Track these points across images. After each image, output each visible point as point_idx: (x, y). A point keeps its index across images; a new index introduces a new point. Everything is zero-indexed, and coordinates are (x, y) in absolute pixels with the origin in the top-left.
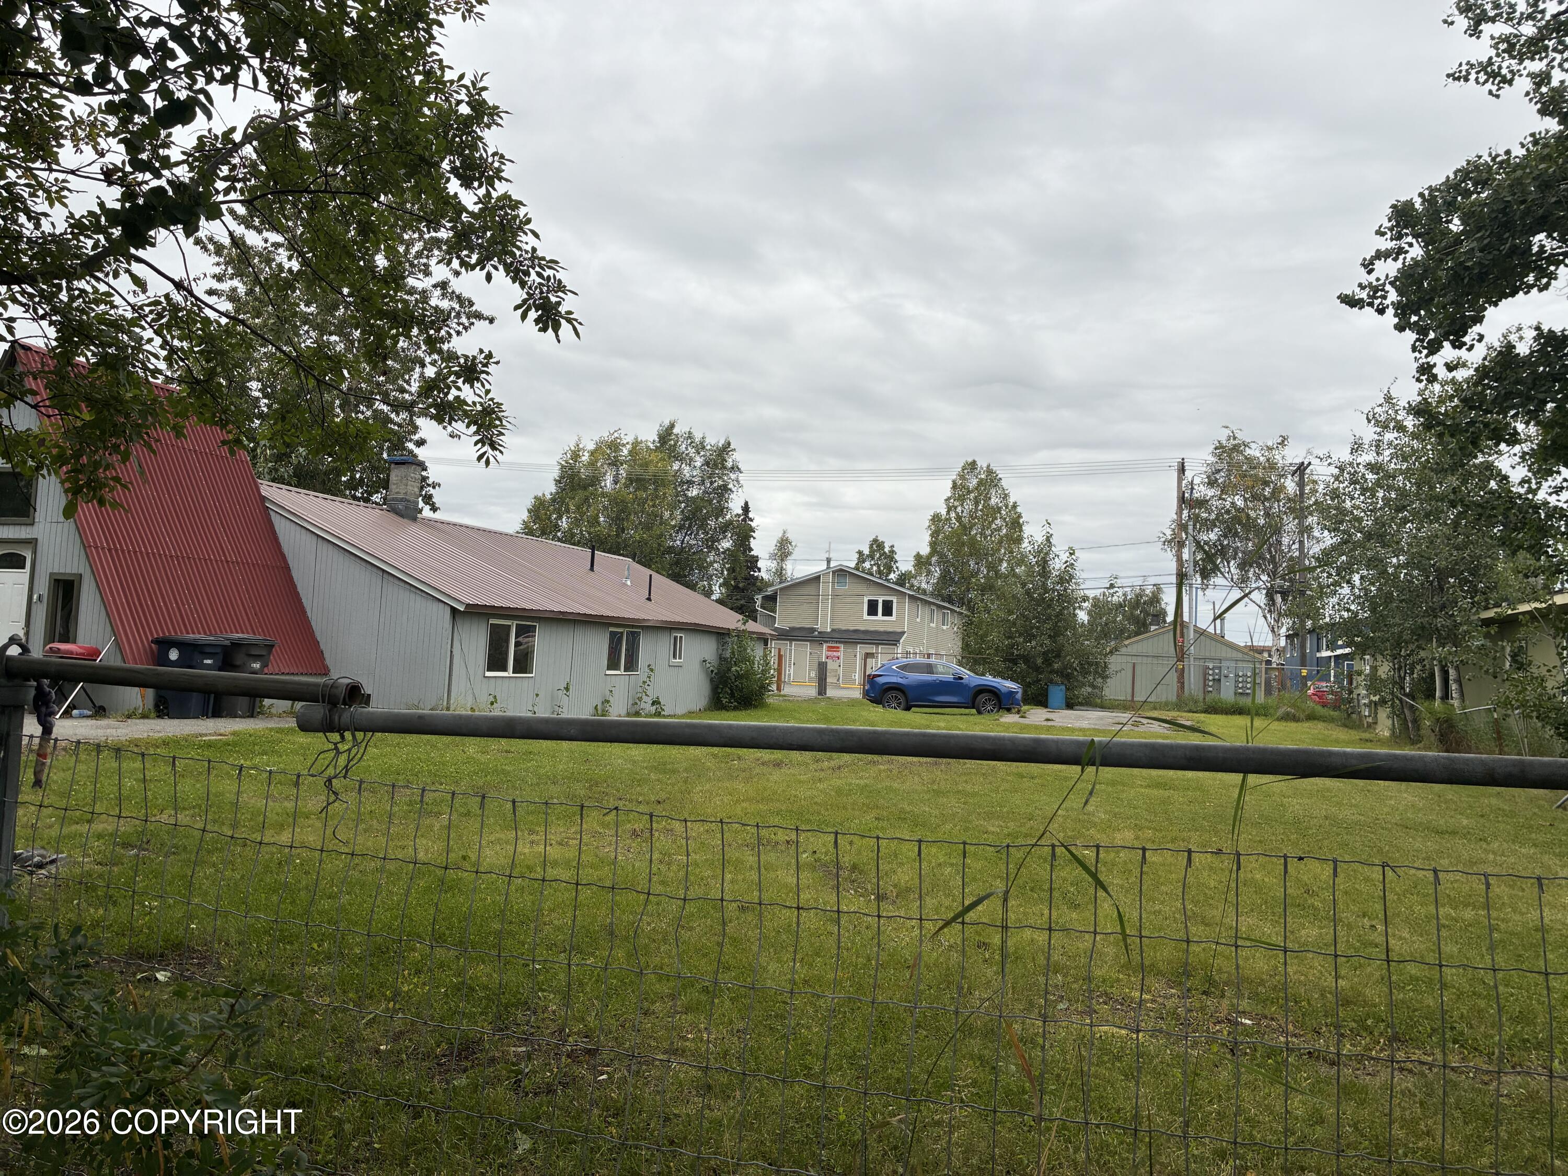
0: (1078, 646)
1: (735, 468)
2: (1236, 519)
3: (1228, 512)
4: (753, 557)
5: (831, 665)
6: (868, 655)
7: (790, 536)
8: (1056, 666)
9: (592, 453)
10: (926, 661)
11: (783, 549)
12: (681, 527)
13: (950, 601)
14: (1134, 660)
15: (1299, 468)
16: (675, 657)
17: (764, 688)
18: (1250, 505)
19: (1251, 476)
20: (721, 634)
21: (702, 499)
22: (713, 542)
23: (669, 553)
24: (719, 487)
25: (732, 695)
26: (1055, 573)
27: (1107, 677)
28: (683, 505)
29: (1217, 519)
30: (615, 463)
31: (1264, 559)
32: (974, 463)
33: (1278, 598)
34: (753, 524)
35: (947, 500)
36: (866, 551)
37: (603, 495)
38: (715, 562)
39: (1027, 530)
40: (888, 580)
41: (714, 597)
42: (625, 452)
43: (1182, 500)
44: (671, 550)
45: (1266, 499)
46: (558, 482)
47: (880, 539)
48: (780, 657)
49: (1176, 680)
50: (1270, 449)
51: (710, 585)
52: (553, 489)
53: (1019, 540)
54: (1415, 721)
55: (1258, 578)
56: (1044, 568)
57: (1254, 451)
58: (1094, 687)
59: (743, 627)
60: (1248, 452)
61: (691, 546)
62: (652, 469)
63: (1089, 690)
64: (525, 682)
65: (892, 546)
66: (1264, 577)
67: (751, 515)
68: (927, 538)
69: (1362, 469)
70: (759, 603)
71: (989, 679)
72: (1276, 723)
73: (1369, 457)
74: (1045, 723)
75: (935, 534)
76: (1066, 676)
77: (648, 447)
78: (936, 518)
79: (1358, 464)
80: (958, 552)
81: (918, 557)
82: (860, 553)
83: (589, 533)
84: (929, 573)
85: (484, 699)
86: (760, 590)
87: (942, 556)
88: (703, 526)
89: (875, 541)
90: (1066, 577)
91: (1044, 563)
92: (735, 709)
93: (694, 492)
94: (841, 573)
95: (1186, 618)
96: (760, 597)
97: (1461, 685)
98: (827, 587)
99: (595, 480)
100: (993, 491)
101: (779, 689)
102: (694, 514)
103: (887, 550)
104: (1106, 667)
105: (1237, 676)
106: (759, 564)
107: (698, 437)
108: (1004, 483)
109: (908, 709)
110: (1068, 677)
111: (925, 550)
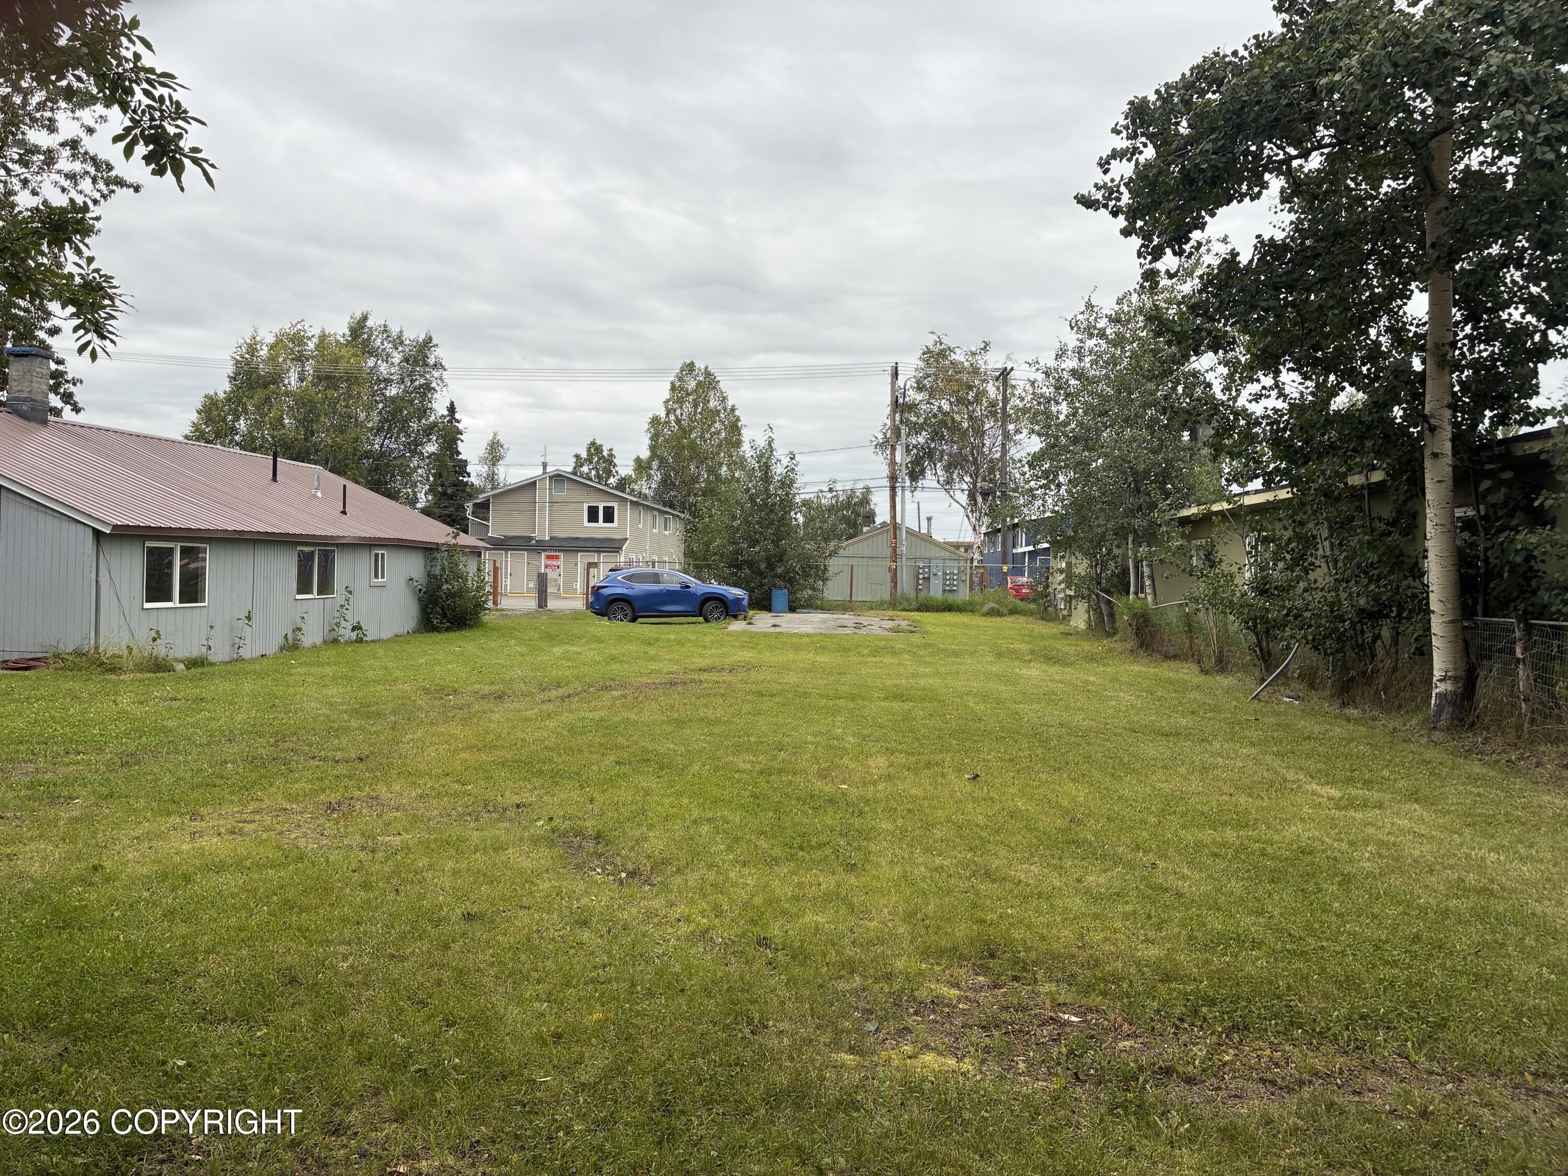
0: (800, 550)
1: (438, 366)
2: (943, 423)
3: (935, 416)
4: (461, 461)
5: (551, 575)
6: (591, 565)
7: (501, 438)
8: (779, 571)
9: (272, 347)
10: (650, 570)
11: (495, 452)
12: (379, 430)
13: (672, 506)
14: (852, 562)
15: (1002, 374)
16: (376, 576)
17: (479, 606)
18: (956, 408)
19: (957, 380)
20: (429, 550)
21: (403, 399)
22: (417, 446)
23: (367, 458)
24: (421, 386)
25: (444, 615)
26: (777, 478)
27: (827, 579)
28: (381, 406)
29: (925, 422)
30: (300, 358)
31: (968, 461)
32: (692, 364)
33: (980, 499)
34: (460, 426)
35: (666, 402)
36: (584, 455)
37: (287, 394)
38: (419, 467)
39: (747, 435)
40: (606, 485)
41: (419, 505)
42: (311, 345)
43: (895, 404)
44: (368, 455)
45: (970, 403)
46: (233, 379)
47: (598, 442)
48: (496, 569)
49: (889, 579)
50: (973, 354)
51: (415, 493)
52: (227, 387)
53: (738, 444)
54: (1112, 615)
55: (961, 478)
56: (766, 473)
57: (958, 356)
58: (814, 589)
59: (454, 541)
60: (953, 356)
61: (392, 451)
62: (343, 366)
63: (810, 592)
64: (197, 611)
65: (611, 450)
66: (967, 479)
67: (457, 416)
68: (646, 441)
69: (1065, 374)
70: (469, 511)
71: (715, 587)
72: (983, 619)
73: (1071, 363)
74: (772, 630)
75: (655, 437)
76: (789, 581)
77: (337, 341)
78: (655, 421)
79: (1063, 370)
80: (678, 457)
81: (638, 460)
82: (577, 457)
83: (273, 437)
84: (649, 477)
85: (143, 637)
86: (470, 497)
87: (663, 461)
88: (404, 429)
89: (593, 444)
90: (787, 483)
91: (766, 468)
92: (448, 629)
93: (392, 391)
94: (558, 478)
95: (899, 520)
96: (470, 504)
97: (1153, 581)
98: (543, 494)
99: (276, 378)
100: (711, 393)
101: (495, 603)
102: (394, 416)
103: (605, 453)
104: (825, 569)
105: (945, 574)
106: (469, 469)
107: (395, 330)
108: (722, 385)
109: (634, 620)
110: (791, 581)
111: (645, 454)
